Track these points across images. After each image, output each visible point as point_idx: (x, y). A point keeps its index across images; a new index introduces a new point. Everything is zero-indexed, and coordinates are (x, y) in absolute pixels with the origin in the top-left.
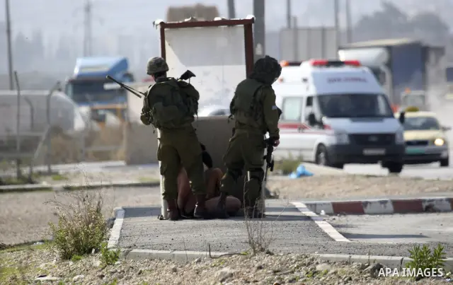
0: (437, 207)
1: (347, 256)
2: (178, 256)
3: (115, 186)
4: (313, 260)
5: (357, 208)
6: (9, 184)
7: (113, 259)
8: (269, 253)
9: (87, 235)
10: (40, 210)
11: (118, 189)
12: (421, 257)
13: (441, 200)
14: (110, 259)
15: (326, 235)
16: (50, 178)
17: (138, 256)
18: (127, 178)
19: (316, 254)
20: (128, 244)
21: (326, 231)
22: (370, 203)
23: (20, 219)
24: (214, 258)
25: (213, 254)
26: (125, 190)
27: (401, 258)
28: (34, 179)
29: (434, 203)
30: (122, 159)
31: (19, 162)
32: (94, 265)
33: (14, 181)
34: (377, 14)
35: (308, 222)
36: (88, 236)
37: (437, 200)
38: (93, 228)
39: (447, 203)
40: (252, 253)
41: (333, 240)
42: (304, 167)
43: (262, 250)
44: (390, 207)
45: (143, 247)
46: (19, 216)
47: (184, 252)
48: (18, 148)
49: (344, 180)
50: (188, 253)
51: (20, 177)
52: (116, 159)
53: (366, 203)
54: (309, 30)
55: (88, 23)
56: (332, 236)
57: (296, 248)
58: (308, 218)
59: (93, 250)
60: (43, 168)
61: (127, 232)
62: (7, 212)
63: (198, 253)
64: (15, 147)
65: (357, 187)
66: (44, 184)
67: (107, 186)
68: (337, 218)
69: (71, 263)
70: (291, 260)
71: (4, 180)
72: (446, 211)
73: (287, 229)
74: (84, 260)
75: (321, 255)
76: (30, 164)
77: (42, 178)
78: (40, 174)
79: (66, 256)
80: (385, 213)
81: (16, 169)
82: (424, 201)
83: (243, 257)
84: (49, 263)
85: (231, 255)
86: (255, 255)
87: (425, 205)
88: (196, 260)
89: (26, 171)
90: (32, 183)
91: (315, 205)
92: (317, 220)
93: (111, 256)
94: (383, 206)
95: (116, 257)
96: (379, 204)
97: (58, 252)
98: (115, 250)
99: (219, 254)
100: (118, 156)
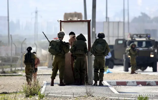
0: (151, 84)
1: (118, 98)
3: (44, 75)
4: (106, 99)
5: (124, 84)
6: (8, 73)
7: (42, 97)
8: (93, 96)
10: (18, 82)
11: (45, 76)
12: (141, 98)
13: (153, 82)
14: (41, 97)
15: (112, 91)
16: (22, 72)
17: (50, 96)
18: (48, 72)
19: (108, 97)
20: (47, 92)
22: (129, 82)
23: (11, 85)
24: (75, 97)
25: (74, 96)
26: (47, 76)
27: (134, 99)
28: (16, 72)
29: (150, 83)
31: (11, 66)
32: (36, 99)
33: (10, 72)
34: (140, 17)
35: (107, 87)
36: (34, 90)
37: (151, 82)
38: (36, 87)
39: (155, 83)
40: (87, 96)
41: (114, 93)
42: (109, 70)
43: (90, 95)
44: (136, 84)
45: (52, 93)
46: (11, 84)
47: (65, 95)
48: (11, 61)
49: (122, 74)
50: (67, 96)
51: (11, 71)
53: (127, 82)
54: (113, 22)
55: (36, 17)
56: (114, 92)
57: (102, 95)
58: (107, 86)
59: (36, 94)
60: (20, 68)
61: (47, 89)
62: (7, 82)
63: (70, 96)
65: (126, 77)
66: (20, 73)
67: (41, 75)
68: (117, 86)
69: (29, 98)
70: (100, 99)
71: (6, 72)
72: (154, 86)
73: (100, 89)
74: (33, 97)
75: (109, 97)
76: (15, 67)
77: (19, 71)
79: (27, 96)
80: (134, 86)
81: (10, 69)
82: (147, 82)
83: (84, 97)
84: (22, 98)
85: (80, 97)
86: (88, 97)
87: (147, 83)
88: (69, 98)
89: (13, 69)
91: (110, 82)
92: (110, 87)
94: (133, 83)
95: (43, 96)
96: (132, 82)
97: (24, 95)
98: (43, 94)
99: (77, 96)
100: (46, 65)
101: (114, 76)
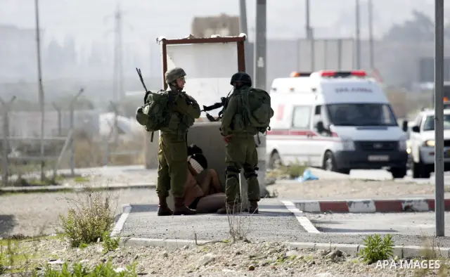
0: (415, 207)
1: (312, 244)
2: (170, 243)
3: (132, 187)
4: (283, 247)
5: (342, 208)
6: (33, 186)
7: (114, 246)
8: (246, 241)
9: (93, 225)
10: (60, 208)
11: (134, 190)
13: (419, 201)
14: (112, 246)
15: (301, 228)
16: (72, 181)
17: (135, 243)
18: (145, 181)
19: (287, 242)
20: (127, 233)
21: (302, 224)
22: (355, 203)
23: (40, 215)
24: (200, 245)
25: (199, 242)
26: (141, 191)
27: (357, 246)
28: (56, 181)
29: (413, 203)
30: (142, 164)
31: (43, 164)
32: (98, 251)
33: (39, 182)
35: (290, 217)
36: (94, 227)
38: (100, 219)
39: (425, 203)
40: (232, 241)
41: (306, 231)
42: (309, 172)
43: (241, 238)
44: (373, 207)
45: (140, 236)
46: (40, 213)
47: (175, 241)
48: (42, 152)
49: (343, 183)
50: (178, 241)
51: (43, 178)
52: (138, 164)
53: (351, 203)
56: (306, 228)
57: (272, 237)
58: (292, 214)
59: (99, 239)
60: (67, 171)
61: (130, 225)
62: (29, 210)
63: (186, 241)
64: (39, 151)
65: (353, 190)
66: (66, 185)
67: (125, 188)
68: (322, 215)
69: (78, 250)
70: (265, 247)
71: (29, 182)
72: (423, 211)
73: (269, 223)
74: (90, 247)
75: (291, 243)
76: (54, 168)
77: (65, 181)
78: (64, 176)
79: (75, 244)
80: (367, 213)
81: (40, 172)
82: (404, 201)
83: (224, 244)
84: (60, 251)
85: (214, 243)
86: (234, 242)
87: (404, 206)
88: (185, 247)
89: (49, 174)
90: (54, 184)
91: (304, 204)
92: (298, 216)
93: (112, 244)
94: (366, 205)
95: (116, 244)
96: (362, 204)
97: (68, 241)
98: (115, 238)
99: (204, 242)
100: (140, 160)
101: (321, 187)
